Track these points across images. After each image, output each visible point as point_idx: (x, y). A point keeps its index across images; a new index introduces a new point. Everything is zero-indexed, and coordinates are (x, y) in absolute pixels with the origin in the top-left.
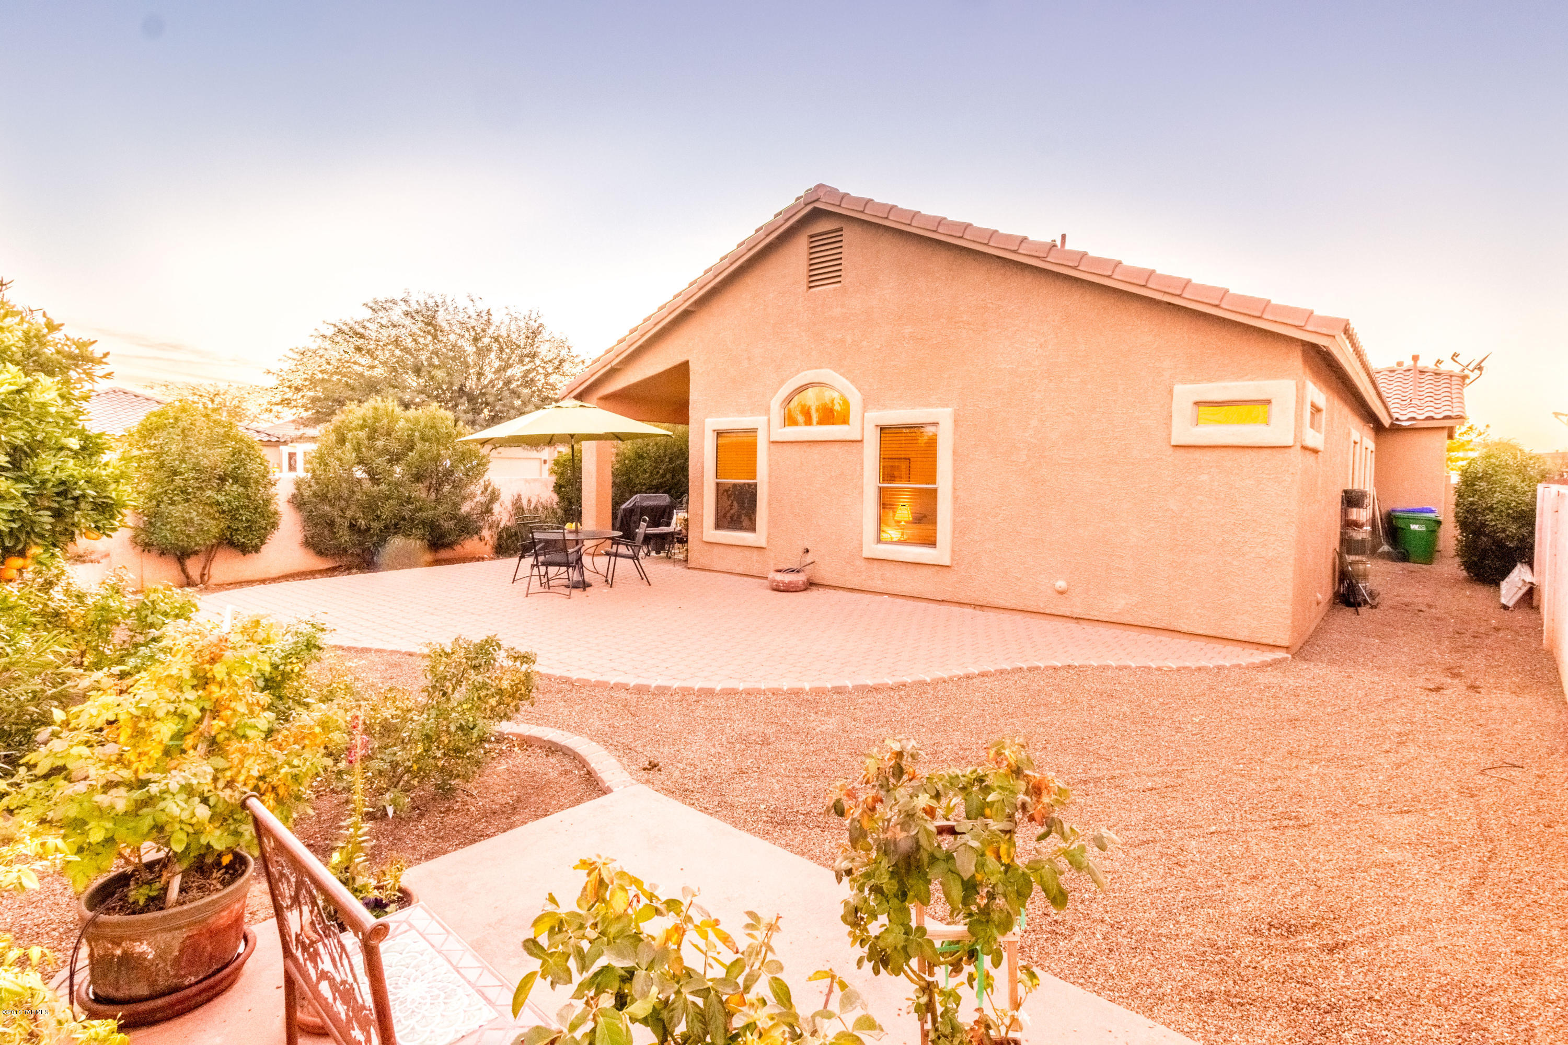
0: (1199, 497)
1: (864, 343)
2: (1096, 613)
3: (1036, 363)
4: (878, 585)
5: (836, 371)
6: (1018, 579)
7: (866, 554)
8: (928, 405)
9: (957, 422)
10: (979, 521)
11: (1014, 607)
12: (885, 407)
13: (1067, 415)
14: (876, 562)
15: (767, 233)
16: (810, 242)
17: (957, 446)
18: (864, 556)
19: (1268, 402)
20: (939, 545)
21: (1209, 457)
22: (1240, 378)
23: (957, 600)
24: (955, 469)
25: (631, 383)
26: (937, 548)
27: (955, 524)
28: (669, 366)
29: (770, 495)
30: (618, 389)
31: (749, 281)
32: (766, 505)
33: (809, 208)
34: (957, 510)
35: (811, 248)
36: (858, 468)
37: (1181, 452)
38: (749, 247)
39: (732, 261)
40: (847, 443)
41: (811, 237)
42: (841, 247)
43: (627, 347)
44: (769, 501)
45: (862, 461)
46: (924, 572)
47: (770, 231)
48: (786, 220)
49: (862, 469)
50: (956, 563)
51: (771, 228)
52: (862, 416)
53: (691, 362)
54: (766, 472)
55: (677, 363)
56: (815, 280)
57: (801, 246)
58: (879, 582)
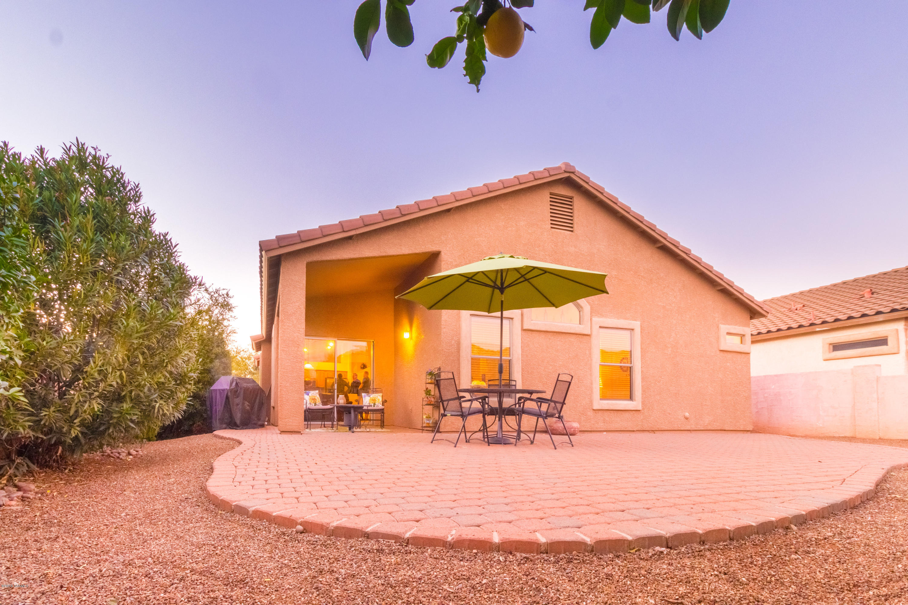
0: (728, 373)
2: (699, 427)
4: (601, 426)
6: (669, 414)
8: (626, 319)
9: (642, 329)
10: (652, 385)
11: (669, 429)
12: (602, 316)
13: (685, 332)
14: (600, 412)
15: (536, 178)
16: (551, 197)
17: (642, 343)
18: (595, 408)
19: (744, 335)
20: (636, 399)
21: (729, 356)
22: (736, 325)
23: (644, 429)
24: (642, 356)
25: (364, 256)
26: (635, 400)
27: (642, 386)
28: (417, 251)
29: (522, 369)
30: (343, 258)
31: (502, 206)
32: (521, 376)
33: (566, 175)
34: (643, 379)
35: (551, 201)
36: (587, 352)
37: (722, 353)
38: (521, 182)
39: (505, 186)
40: (580, 336)
41: (551, 194)
42: (571, 209)
43: (382, 220)
44: (522, 373)
45: (590, 349)
46: (627, 415)
47: (539, 177)
48: (551, 176)
49: (590, 354)
50: (643, 409)
51: (539, 176)
52: (591, 319)
53: (442, 254)
54: (520, 351)
55: (427, 251)
56: (554, 225)
57: (545, 197)
58: (602, 424)
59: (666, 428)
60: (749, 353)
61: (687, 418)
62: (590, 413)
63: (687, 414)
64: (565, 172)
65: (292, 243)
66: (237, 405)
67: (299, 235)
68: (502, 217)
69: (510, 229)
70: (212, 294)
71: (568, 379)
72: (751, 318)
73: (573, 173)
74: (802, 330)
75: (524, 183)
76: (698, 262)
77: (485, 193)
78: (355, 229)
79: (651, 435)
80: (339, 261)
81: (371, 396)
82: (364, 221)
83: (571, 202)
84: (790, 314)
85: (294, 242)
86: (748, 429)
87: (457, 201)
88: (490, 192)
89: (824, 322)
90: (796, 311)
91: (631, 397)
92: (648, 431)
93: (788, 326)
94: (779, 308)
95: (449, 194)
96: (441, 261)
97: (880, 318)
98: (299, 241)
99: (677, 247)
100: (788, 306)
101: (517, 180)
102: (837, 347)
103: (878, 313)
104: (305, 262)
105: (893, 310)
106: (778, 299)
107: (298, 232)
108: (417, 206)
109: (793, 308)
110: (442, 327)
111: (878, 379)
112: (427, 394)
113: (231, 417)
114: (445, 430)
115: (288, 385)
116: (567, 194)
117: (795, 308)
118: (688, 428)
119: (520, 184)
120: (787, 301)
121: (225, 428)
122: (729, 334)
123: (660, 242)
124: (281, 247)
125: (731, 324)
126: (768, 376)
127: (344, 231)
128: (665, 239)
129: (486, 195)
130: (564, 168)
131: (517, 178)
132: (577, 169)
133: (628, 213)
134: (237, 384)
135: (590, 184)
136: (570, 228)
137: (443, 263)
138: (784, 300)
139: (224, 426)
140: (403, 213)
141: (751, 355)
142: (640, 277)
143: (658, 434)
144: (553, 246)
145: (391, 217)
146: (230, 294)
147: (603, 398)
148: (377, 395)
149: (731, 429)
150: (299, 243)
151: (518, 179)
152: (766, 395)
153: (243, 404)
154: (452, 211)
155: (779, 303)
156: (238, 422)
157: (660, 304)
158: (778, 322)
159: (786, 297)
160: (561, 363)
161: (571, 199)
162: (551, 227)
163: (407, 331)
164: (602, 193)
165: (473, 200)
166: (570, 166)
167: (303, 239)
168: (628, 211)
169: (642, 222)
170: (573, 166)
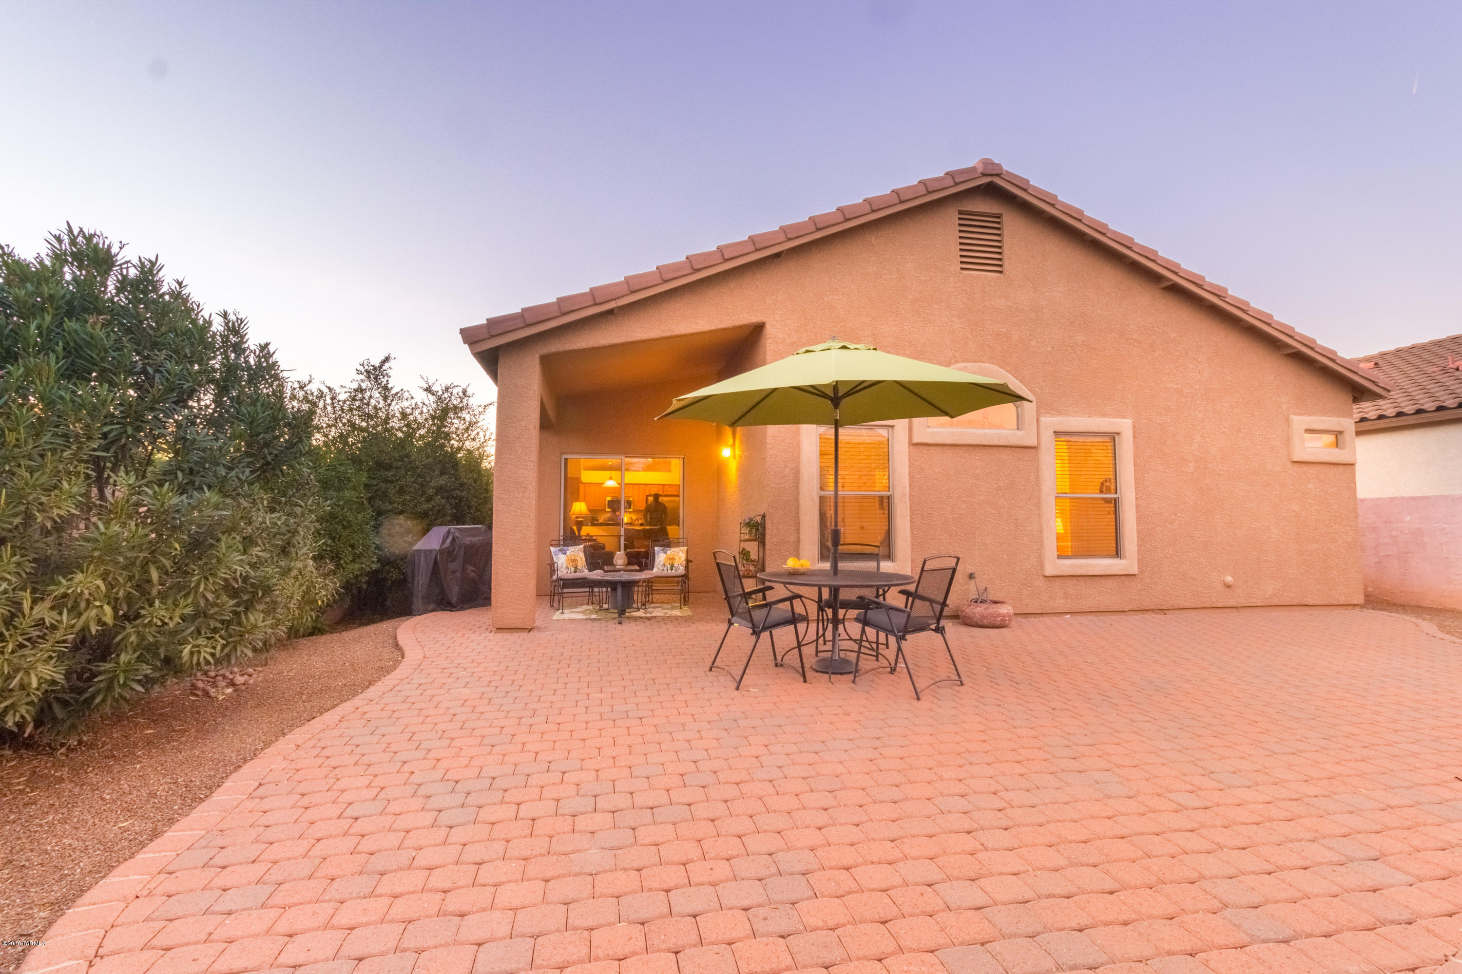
0: (1310, 501)
1: (1033, 343)
2: (1254, 600)
3: (1197, 387)
4: (1060, 604)
5: (1003, 368)
6: (1194, 579)
7: (1049, 571)
8: (1104, 415)
9: (1136, 431)
10: (1159, 528)
11: (1193, 606)
12: (1060, 413)
13: (1222, 433)
14: (1057, 580)
15: (930, 190)
16: (959, 219)
17: (1136, 456)
18: (1048, 574)
19: (1341, 432)
20: (1127, 554)
21: (1312, 470)
22: (1324, 414)
23: (1144, 608)
24: (1136, 479)
25: (634, 339)
26: (1125, 557)
27: (1138, 532)
28: (724, 326)
29: (912, 510)
30: (600, 345)
31: (873, 240)
32: (909, 523)
33: (987, 180)
34: (1139, 519)
35: (960, 225)
36: (1032, 477)
37: (1296, 467)
38: (902, 199)
39: (874, 209)
40: (1018, 450)
41: (960, 212)
42: (999, 235)
43: (660, 281)
44: (911, 518)
45: (1037, 470)
46: (1110, 584)
47: (934, 189)
48: (957, 184)
49: (1038, 478)
50: (1141, 572)
51: (937, 186)
52: (1037, 420)
53: (768, 326)
54: (906, 481)
55: (742, 323)
56: (968, 262)
57: (950, 219)
58: (1062, 601)
59: (1188, 605)
60: (1353, 465)
61: (1228, 586)
62: (1039, 583)
63: (1229, 579)
64: (984, 175)
65: (510, 328)
66: (454, 572)
68: (873, 259)
69: (887, 277)
70: (440, 393)
71: (951, 563)
72: (1356, 400)
73: (998, 175)
75: (909, 200)
76: (1242, 310)
77: (839, 223)
78: (615, 299)
79: (1159, 617)
80: (593, 349)
81: (669, 552)
82: (631, 285)
83: (998, 223)
84: (1444, 379)
85: (515, 327)
86: (1355, 602)
87: (789, 239)
88: (847, 220)
90: (1457, 373)
91: (1117, 552)
92: (1152, 610)
93: (1437, 404)
94: (1423, 366)
95: (777, 228)
96: (764, 339)
98: (523, 325)
99: (1200, 286)
100: (1441, 362)
101: (895, 196)
104: (537, 356)
106: (1424, 347)
107: (522, 309)
108: (720, 254)
109: (1451, 366)
110: (768, 446)
112: (744, 558)
113: (443, 592)
115: (507, 552)
116: (989, 211)
117: (1455, 366)
118: (1232, 602)
119: (902, 202)
120: (1441, 351)
121: (433, 611)
122: (1308, 431)
123: (1168, 279)
124: (493, 336)
125: (1314, 414)
126: (1397, 498)
127: (596, 304)
128: (1176, 273)
129: (841, 225)
130: (980, 169)
131: (895, 192)
132: (1005, 168)
133: (1104, 234)
134: (453, 539)
135: (1029, 191)
136: (998, 267)
137: (769, 341)
138: (1435, 349)
139: (432, 606)
140: (695, 267)
141: (1358, 467)
142: (1131, 341)
143: (1170, 616)
144: (965, 300)
145: (677, 275)
146: (469, 392)
147: (1068, 553)
148: (677, 549)
149: (1320, 603)
150: (522, 328)
151: (897, 194)
152: (1394, 533)
153: (464, 570)
154: (783, 255)
155: (1425, 355)
156: (454, 600)
157: (1170, 385)
158: (1419, 395)
159: (1439, 343)
160: (982, 497)
161: (999, 217)
162: (962, 269)
163: (727, 445)
164: (1053, 205)
165: (818, 235)
166: (994, 164)
167: (529, 321)
168: (1103, 231)
169: (1130, 248)
170: (998, 164)
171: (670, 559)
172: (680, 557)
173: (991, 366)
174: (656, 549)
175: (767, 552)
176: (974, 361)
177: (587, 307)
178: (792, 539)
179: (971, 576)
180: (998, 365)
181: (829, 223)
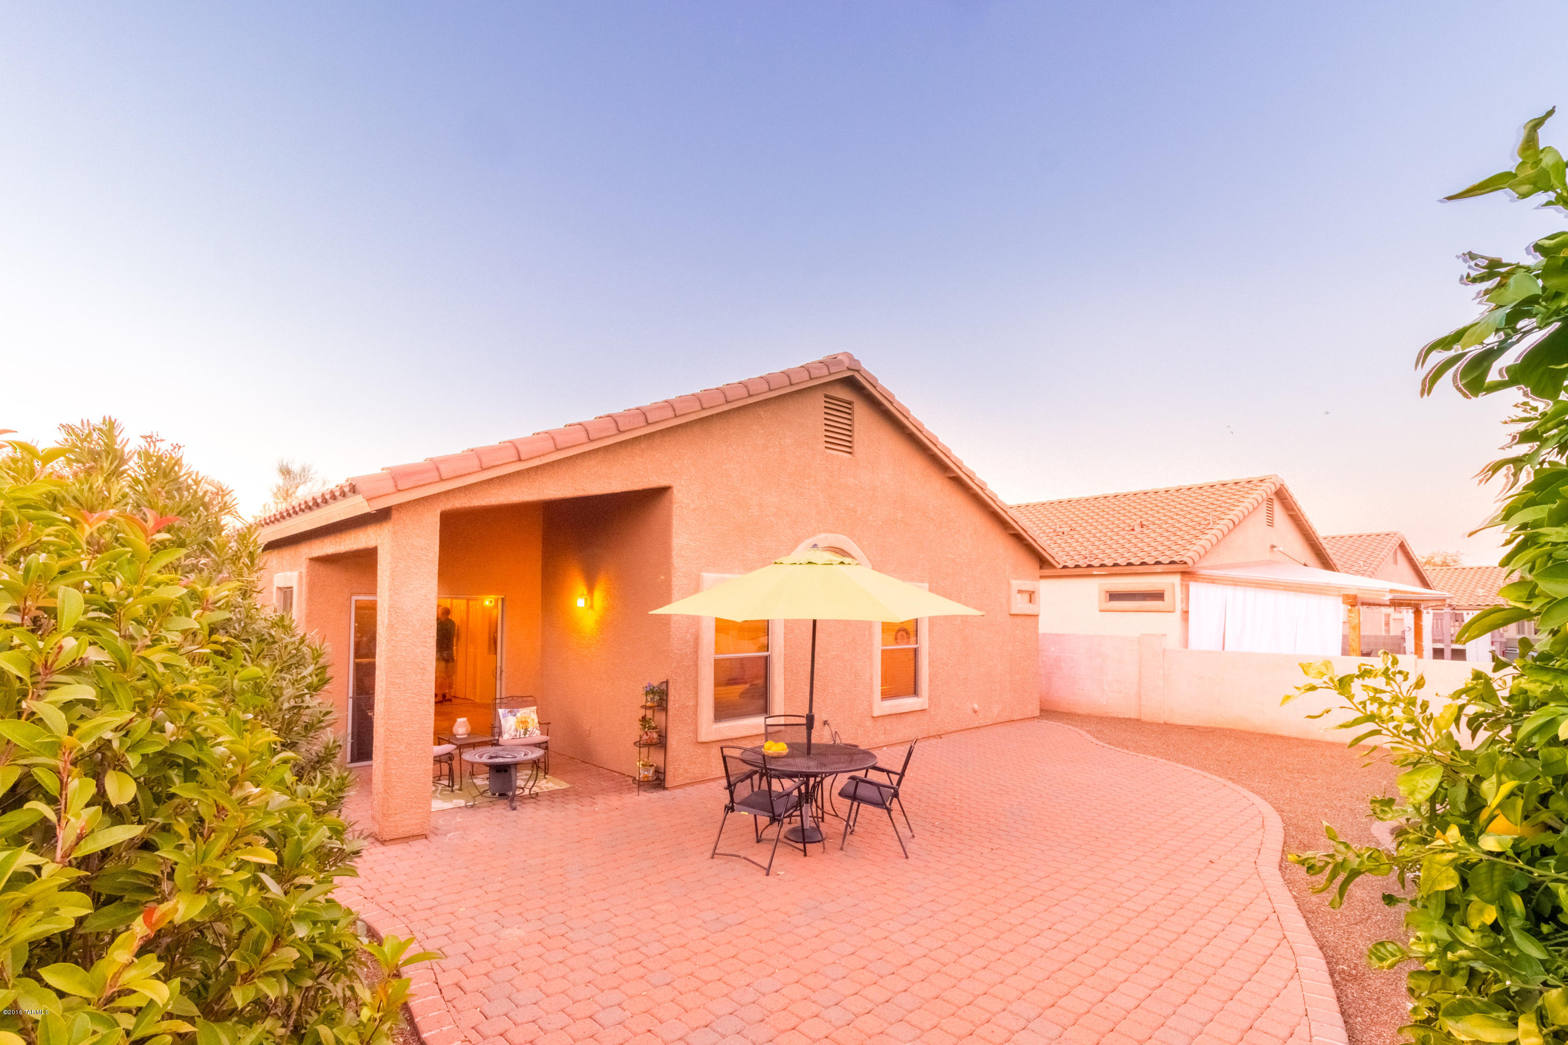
0: (1017, 643)
2: (988, 720)
6: (957, 709)
7: (876, 712)
10: (940, 671)
11: (956, 729)
14: (880, 719)
15: (810, 374)
16: (825, 402)
18: (875, 715)
19: (1033, 592)
20: (922, 693)
21: (1019, 620)
22: (1026, 579)
23: (930, 734)
24: (928, 632)
26: (921, 696)
27: (927, 674)
29: (785, 668)
31: (764, 413)
32: (783, 681)
33: (849, 373)
34: (930, 664)
35: (827, 409)
36: (867, 633)
37: (1011, 620)
38: (792, 380)
39: (772, 388)
41: (829, 398)
42: (851, 420)
43: (585, 441)
44: (785, 675)
45: (870, 628)
46: (911, 719)
47: (813, 374)
48: (829, 373)
49: (870, 634)
50: (930, 706)
51: (816, 373)
53: (674, 490)
54: (782, 644)
55: (651, 485)
56: (830, 442)
57: (818, 402)
58: (882, 737)
59: (954, 729)
60: (1038, 614)
61: (975, 712)
62: (869, 723)
63: (976, 706)
64: (849, 369)
67: (438, 469)
68: (762, 431)
69: (772, 449)
72: (1041, 568)
73: (858, 371)
74: (1078, 571)
75: (796, 384)
77: (744, 398)
78: (539, 456)
81: (518, 713)
82: (557, 443)
83: (851, 410)
85: (428, 481)
86: (1035, 715)
87: (703, 409)
88: (749, 395)
89: (1102, 565)
91: (915, 691)
92: (934, 736)
96: (671, 502)
97: (1159, 568)
98: (438, 480)
101: (787, 381)
102: (1114, 596)
103: (1158, 563)
104: (441, 512)
105: (1172, 563)
107: (424, 460)
108: (643, 417)
111: (1164, 651)
112: (644, 727)
114: (675, 784)
116: (847, 399)
117: (1061, 531)
118: (977, 724)
119: (791, 385)
122: (1018, 592)
123: (953, 471)
125: (1022, 580)
126: (1047, 634)
127: (519, 461)
128: (960, 468)
130: (846, 364)
131: (786, 374)
132: (863, 366)
133: (905, 417)
135: (877, 387)
136: (849, 448)
137: (675, 506)
140: (621, 428)
143: (945, 739)
144: (827, 477)
145: (604, 435)
147: (886, 696)
149: (1018, 718)
150: (435, 482)
151: (789, 379)
152: (1044, 659)
157: (950, 556)
160: (834, 653)
161: (852, 405)
162: (826, 448)
164: (891, 403)
165: (727, 407)
169: (935, 445)
170: (857, 361)
171: (522, 722)
172: (533, 720)
173: (844, 537)
174: (501, 711)
175: (670, 719)
176: (832, 532)
177: (509, 463)
178: (691, 703)
179: (825, 723)
180: (848, 536)
181: (736, 397)
